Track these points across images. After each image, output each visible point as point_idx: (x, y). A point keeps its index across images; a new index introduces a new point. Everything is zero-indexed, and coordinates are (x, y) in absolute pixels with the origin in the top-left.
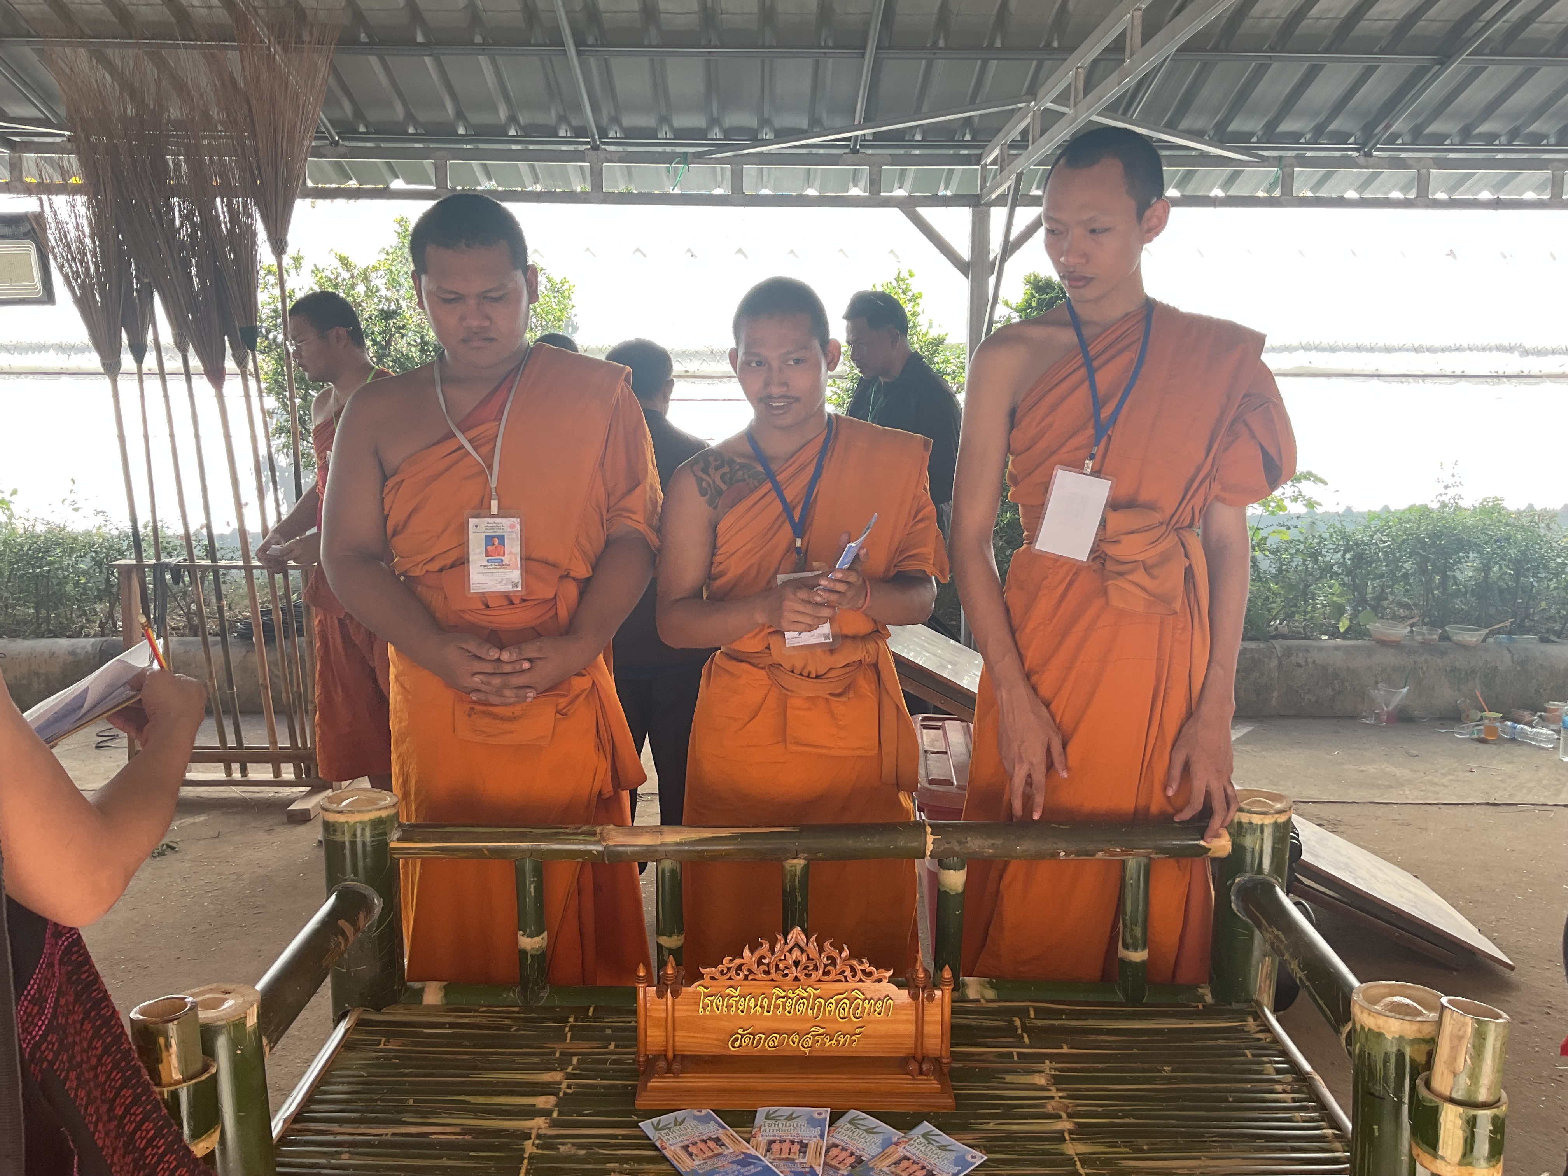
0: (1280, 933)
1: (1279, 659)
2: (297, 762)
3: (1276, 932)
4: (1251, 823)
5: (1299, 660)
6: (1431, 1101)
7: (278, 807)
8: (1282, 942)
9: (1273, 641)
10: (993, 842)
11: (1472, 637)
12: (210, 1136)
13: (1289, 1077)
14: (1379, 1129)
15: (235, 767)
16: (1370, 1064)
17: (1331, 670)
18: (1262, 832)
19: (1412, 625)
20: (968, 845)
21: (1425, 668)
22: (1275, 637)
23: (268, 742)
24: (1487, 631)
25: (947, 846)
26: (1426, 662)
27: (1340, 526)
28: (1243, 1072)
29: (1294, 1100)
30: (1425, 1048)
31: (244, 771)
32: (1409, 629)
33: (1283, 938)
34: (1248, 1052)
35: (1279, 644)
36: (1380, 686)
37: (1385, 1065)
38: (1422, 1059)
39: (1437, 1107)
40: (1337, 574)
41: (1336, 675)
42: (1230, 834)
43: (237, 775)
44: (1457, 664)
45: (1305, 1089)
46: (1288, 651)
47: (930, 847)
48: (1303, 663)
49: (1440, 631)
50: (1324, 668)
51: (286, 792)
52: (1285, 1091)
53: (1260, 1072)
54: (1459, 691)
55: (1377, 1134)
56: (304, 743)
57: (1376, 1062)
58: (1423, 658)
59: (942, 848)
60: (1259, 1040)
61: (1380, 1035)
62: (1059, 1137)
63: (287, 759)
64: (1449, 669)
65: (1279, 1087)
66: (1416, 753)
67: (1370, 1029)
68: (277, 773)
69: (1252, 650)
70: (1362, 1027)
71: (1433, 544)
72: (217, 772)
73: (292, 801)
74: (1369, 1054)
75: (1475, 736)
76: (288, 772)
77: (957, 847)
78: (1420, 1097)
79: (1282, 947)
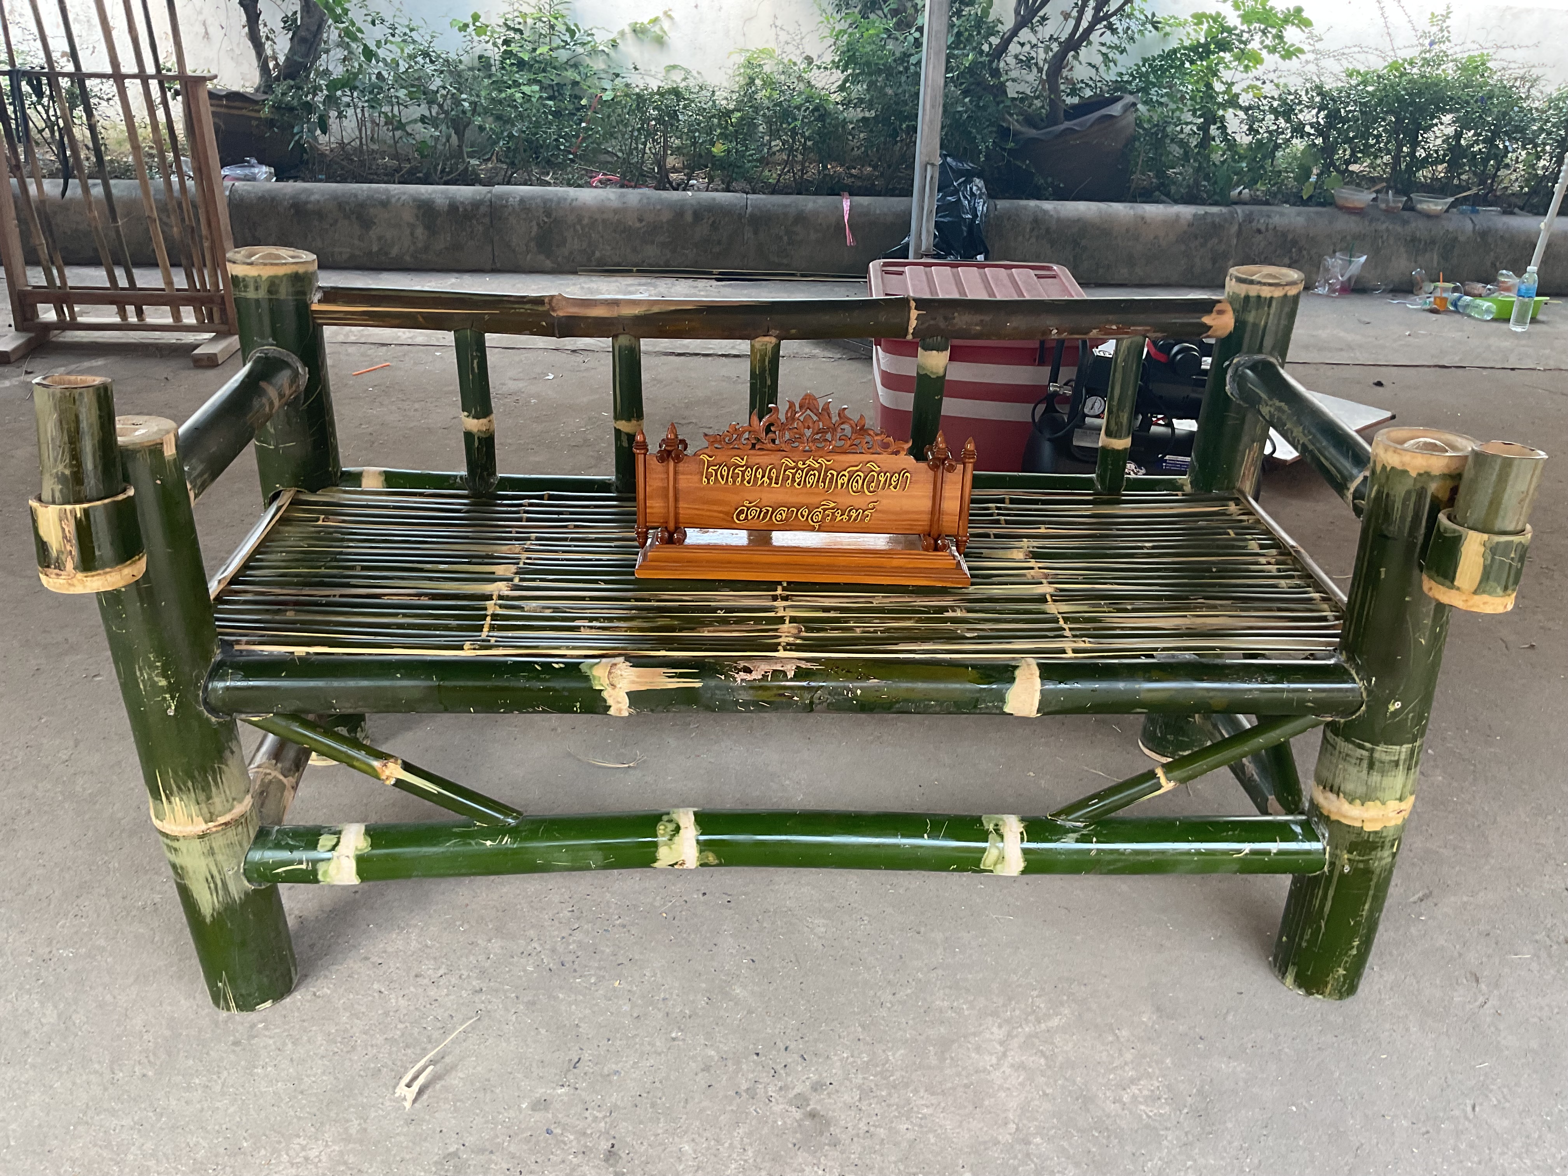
0: (1283, 404)
1: (1240, 225)
2: (198, 305)
3: (1278, 403)
4: (1259, 297)
5: (1259, 226)
6: (1455, 531)
7: (184, 351)
8: (1284, 412)
9: (1236, 207)
10: (982, 317)
11: (1436, 206)
12: (134, 562)
13: (1274, 552)
14: (1386, 572)
15: (130, 309)
16: (1386, 506)
17: (1290, 237)
18: (1269, 306)
19: (1377, 192)
20: (955, 321)
21: (1385, 238)
22: (1236, 203)
23: (162, 281)
24: (1451, 199)
25: (932, 322)
26: (1387, 230)
27: (1317, 80)
28: (1227, 547)
29: (1279, 570)
30: (1450, 484)
31: (140, 313)
32: (1374, 195)
33: (1286, 408)
34: (1230, 531)
35: (1239, 209)
36: (1338, 254)
37: (1404, 504)
38: (1444, 496)
39: (1460, 536)
40: (1309, 134)
41: (1294, 243)
42: (1234, 310)
43: (133, 319)
44: (1418, 234)
45: (1290, 562)
46: (1249, 219)
47: (913, 323)
48: (1263, 228)
49: (1405, 199)
50: (1284, 235)
51: (190, 338)
52: (1269, 563)
53: (1245, 547)
54: (1416, 262)
55: (1383, 576)
56: (203, 283)
57: (1394, 502)
58: (1384, 226)
59: (926, 325)
60: (1241, 521)
61: (1405, 472)
62: (1042, 599)
63: (188, 301)
64: (1408, 238)
65: (1263, 560)
66: (1367, 320)
67: (1393, 468)
68: (177, 316)
69: (1213, 215)
70: (1384, 467)
71: (1413, 103)
72: (108, 315)
73: (197, 346)
74: (1388, 495)
75: (1427, 307)
76: (189, 316)
77: (942, 324)
78: (1442, 530)
79: (1284, 417)
